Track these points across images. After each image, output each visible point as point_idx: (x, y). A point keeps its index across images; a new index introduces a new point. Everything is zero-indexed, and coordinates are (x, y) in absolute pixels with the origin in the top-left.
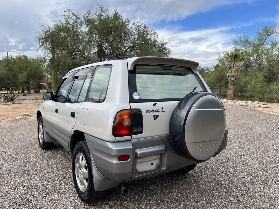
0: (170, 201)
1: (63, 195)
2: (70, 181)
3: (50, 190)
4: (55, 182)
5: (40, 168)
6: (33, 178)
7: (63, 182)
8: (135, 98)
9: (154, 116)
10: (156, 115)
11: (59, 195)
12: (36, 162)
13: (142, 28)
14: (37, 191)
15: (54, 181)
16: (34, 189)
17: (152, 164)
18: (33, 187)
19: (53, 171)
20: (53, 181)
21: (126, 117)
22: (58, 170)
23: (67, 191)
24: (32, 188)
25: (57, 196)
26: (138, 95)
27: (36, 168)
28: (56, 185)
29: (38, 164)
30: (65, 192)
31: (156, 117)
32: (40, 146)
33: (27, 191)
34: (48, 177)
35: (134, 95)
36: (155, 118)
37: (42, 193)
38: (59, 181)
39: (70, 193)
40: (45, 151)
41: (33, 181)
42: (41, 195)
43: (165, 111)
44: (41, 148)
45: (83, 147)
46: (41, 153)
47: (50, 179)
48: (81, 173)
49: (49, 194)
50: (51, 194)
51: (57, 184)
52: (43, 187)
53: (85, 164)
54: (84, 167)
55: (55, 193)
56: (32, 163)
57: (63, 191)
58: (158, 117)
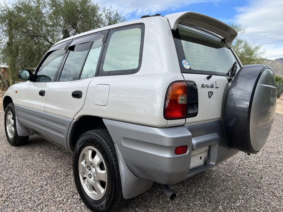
0: (203, 203)
1: (61, 205)
2: (65, 185)
3: (40, 199)
4: (44, 188)
5: (16, 170)
6: (11, 184)
7: (55, 187)
8: (185, 67)
9: (209, 92)
10: (211, 92)
11: (56, 205)
12: (9, 162)
13: (114, 16)
14: (22, 202)
15: (42, 187)
16: (17, 200)
17: (201, 158)
18: (15, 196)
19: (35, 173)
20: (40, 186)
21: (180, 92)
22: (42, 171)
23: (65, 200)
24: (14, 198)
25: (53, 208)
26: (188, 63)
27: (11, 169)
28: (47, 193)
29: (12, 164)
30: (63, 200)
31: (210, 94)
32: (9, 142)
33: (6, 203)
34: (31, 181)
35: (183, 63)
36: (210, 96)
37: (30, 204)
38: (48, 185)
39: (71, 201)
40: (17, 148)
41: (11, 188)
42: (29, 207)
43: (218, 87)
44: (10, 144)
45: (96, 138)
46: (12, 151)
47: (36, 184)
48: (90, 174)
49: (42, 205)
50: (44, 205)
51: (47, 190)
52: (30, 196)
53: (100, 162)
54: (98, 166)
55: (50, 204)
56: (3, 164)
57: (59, 199)
58: (213, 94)
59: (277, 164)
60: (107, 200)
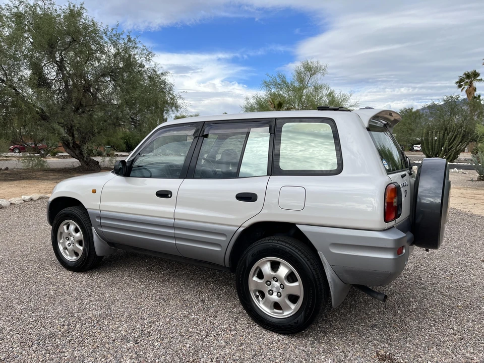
8: (386, 168)
9: (405, 191)
35: (384, 163)
36: (406, 195)
43: (408, 185)
48: (271, 290)
53: (289, 273)
54: (286, 278)
59: (427, 261)
60: (305, 313)
